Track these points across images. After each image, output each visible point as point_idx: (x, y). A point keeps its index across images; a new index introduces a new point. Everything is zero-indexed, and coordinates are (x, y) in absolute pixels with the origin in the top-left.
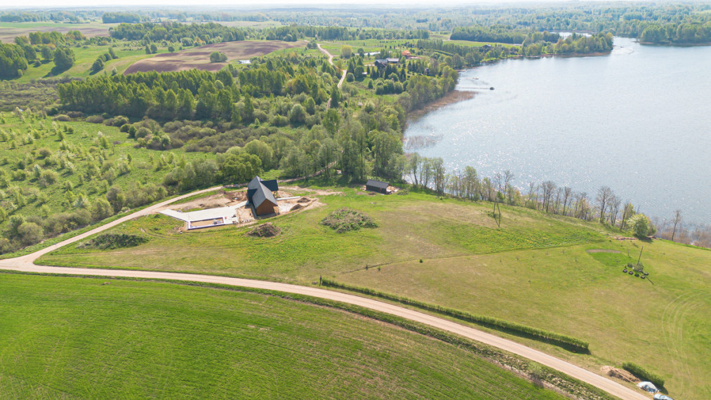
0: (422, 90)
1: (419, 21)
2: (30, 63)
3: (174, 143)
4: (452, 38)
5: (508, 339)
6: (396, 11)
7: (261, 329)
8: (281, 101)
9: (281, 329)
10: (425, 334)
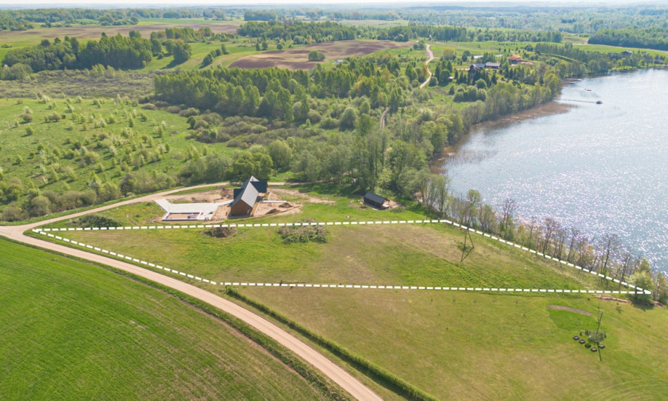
0: (503, 100)
1: (564, 22)
2: (154, 56)
3: (220, 137)
4: (590, 42)
5: (370, 387)
6: (546, 10)
7: (139, 326)
8: (339, 103)
9: (154, 330)
10: (286, 364)
